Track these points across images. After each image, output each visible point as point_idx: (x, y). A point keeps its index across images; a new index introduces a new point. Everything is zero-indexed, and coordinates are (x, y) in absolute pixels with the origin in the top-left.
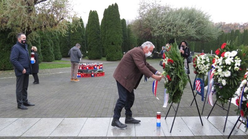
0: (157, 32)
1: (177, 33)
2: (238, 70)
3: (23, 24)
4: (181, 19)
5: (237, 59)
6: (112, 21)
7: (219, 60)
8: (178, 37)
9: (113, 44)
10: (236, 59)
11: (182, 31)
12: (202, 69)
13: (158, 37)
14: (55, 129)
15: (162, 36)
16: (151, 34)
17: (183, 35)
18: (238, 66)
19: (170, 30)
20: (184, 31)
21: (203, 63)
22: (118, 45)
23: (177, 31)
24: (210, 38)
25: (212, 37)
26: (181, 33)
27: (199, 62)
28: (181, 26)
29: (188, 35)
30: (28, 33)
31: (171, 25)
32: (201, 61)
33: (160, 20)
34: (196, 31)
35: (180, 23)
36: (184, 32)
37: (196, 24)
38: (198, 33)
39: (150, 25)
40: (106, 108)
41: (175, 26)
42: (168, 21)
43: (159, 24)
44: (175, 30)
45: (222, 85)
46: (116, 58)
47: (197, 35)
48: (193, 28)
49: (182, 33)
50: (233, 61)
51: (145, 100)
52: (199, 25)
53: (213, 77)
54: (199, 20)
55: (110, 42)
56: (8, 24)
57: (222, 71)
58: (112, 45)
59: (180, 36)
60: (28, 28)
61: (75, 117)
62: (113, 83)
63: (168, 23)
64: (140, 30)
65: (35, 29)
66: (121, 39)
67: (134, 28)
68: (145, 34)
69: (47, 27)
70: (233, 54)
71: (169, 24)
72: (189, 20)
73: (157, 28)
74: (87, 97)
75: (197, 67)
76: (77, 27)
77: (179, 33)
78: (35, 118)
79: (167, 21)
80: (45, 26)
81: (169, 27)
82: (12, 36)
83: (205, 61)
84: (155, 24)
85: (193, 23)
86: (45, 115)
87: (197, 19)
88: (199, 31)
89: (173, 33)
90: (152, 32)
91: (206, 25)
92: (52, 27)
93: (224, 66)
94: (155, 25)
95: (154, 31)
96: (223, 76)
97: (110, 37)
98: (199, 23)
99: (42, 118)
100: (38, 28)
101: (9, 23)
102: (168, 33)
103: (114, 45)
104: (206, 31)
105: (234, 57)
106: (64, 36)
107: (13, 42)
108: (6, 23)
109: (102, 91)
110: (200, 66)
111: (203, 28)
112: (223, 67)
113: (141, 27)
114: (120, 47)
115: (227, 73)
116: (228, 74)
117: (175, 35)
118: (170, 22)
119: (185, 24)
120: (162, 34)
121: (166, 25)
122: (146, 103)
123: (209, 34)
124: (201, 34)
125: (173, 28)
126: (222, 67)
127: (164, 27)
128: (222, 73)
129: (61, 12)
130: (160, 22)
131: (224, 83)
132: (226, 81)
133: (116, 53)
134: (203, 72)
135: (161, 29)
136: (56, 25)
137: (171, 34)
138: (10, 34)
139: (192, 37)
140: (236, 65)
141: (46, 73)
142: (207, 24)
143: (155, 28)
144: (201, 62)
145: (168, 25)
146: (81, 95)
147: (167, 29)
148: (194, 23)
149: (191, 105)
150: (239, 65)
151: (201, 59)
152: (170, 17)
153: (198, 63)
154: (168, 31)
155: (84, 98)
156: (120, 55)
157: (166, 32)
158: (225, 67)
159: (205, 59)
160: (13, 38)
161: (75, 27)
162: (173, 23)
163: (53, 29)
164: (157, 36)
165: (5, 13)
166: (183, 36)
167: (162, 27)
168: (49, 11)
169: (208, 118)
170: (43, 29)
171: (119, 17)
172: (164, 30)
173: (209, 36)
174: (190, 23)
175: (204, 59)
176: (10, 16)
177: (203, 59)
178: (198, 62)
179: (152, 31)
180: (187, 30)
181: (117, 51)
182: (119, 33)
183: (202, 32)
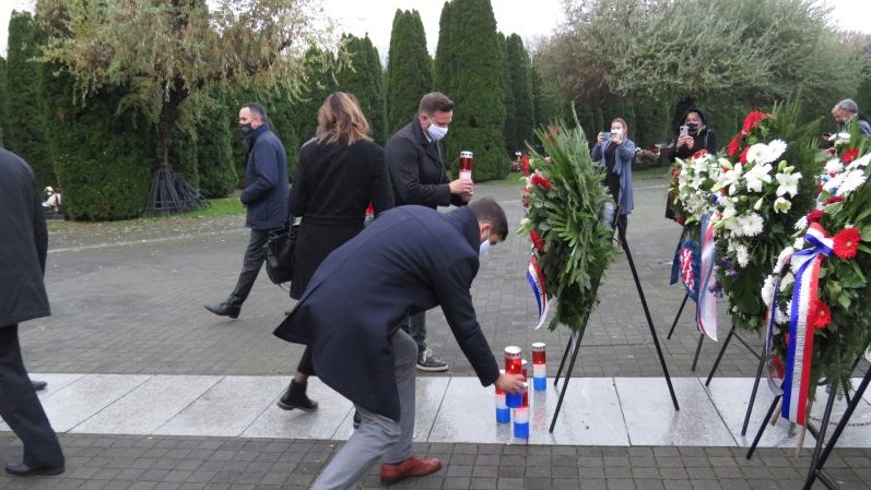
0: (630, 76)
1: (698, 79)
2: (786, 212)
3: (158, 67)
4: (714, 24)
5: (785, 169)
6: (470, 43)
7: (731, 173)
8: (704, 91)
9: (473, 124)
10: (782, 172)
11: (720, 70)
12: (695, 208)
13: (633, 94)
14: (180, 412)
15: (644, 89)
16: (606, 86)
17: (721, 86)
18: (787, 196)
19: (673, 67)
20: (727, 68)
21: (696, 188)
22: (490, 128)
23: (701, 70)
24: (829, 94)
25: (834, 89)
26: (713, 76)
27: (685, 184)
28: (715, 52)
29: (740, 84)
30: (180, 97)
31: (680, 51)
32: (690, 178)
33: (640, 34)
34: (772, 69)
35: (713, 40)
36: (727, 74)
37: (772, 43)
38: (783, 74)
39: (604, 52)
41: (694, 54)
42: (666, 37)
43: (634, 46)
44: (692, 69)
45: (737, 266)
46: (484, 171)
47: (776, 82)
48: (760, 55)
49: (719, 76)
50: (768, 179)
51: (518, 318)
52: (786, 47)
53: (716, 239)
54: (785, 28)
55: (463, 118)
56: (110, 70)
57: (737, 215)
58: (470, 128)
59: (711, 90)
60: (178, 81)
61: (260, 374)
63: (668, 44)
64: (569, 73)
65: (200, 84)
66: (502, 108)
67: (549, 66)
68: (586, 85)
69: (235, 74)
70: (774, 150)
71: (672, 46)
72: (746, 30)
73: (628, 62)
75: (679, 201)
76: (339, 69)
77: (709, 77)
78: (137, 373)
79: (663, 36)
80: (230, 73)
81: (672, 57)
82: (131, 109)
83: (704, 179)
84: (620, 48)
85: (761, 39)
86: (170, 364)
87: (777, 22)
88: (785, 66)
89: (686, 77)
90: (608, 78)
91: (809, 45)
92: (251, 74)
93: (743, 197)
94: (621, 52)
95: (619, 75)
96: (739, 234)
97: (462, 99)
98: (785, 37)
99: (156, 374)
100: (210, 76)
101: (115, 65)
102: (667, 79)
103: (476, 126)
104: (812, 67)
105: (775, 164)
106: (294, 99)
107: (136, 127)
108: (106, 65)
110: (688, 198)
111: (799, 57)
112: (740, 201)
113: (572, 62)
114: (498, 132)
115: (751, 223)
116: (753, 225)
117: (693, 84)
118: (675, 38)
119: (730, 44)
120: (644, 83)
121: (659, 51)
122: (518, 327)
123: (821, 76)
124: (793, 78)
125: (687, 59)
126: (735, 199)
127: (652, 57)
128: (737, 222)
129: (282, 19)
130: (639, 41)
131: (743, 257)
132: (749, 251)
133: (484, 154)
134: (698, 218)
135: (641, 63)
136: (265, 66)
137: (679, 82)
138: (124, 100)
139: (755, 89)
140: (781, 191)
142: (816, 40)
143: (621, 63)
144: (691, 181)
145: (668, 51)
147: (662, 65)
148: (764, 39)
150: (793, 191)
151: (692, 173)
152: (675, 23)
153: (680, 187)
154: (669, 70)
156: (499, 164)
157: (662, 74)
158: (745, 201)
159: (705, 170)
160: (135, 115)
161: (330, 70)
162: (687, 41)
163: (258, 79)
164: (629, 90)
165: (102, 31)
166: (724, 89)
167: (645, 58)
168: (244, 18)
169: (707, 384)
170: (224, 82)
171: (493, 23)
172: (654, 69)
173: (820, 84)
174: (750, 40)
175: (702, 173)
176: (116, 43)
177: (697, 172)
178: (682, 184)
179: (610, 73)
180: (740, 67)
181: (487, 148)
182: (494, 86)
183: (794, 71)
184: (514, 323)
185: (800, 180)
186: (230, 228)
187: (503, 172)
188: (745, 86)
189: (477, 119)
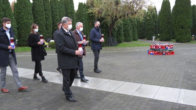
3: (112, 14)
6: (183, 7)
9: (182, 28)
14: (136, 91)
22: (187, 29)
30: (115, 20)
40: (176, 81)
46: (184, 40)
55: (180, 26)
56: (102, 14)
58: (181, 29)
60: (116, 17)
62: (182, 61)
65: (121, 17)
66: (191, 23)
69: (129, 15)
74: (160, 70)
76: (152, 14)
78: (121, 81)
80: (128, 15)
82: (104, 23)
86: (128, 80)
92: (132, 15)
97: (180, 21)
99: (126, 81)
100: (123, 16)
101: (103, 13)
106: (141, 21)
107: (105, 27)
108: (101, 13)
109: (172, 67)
114: (189, 30)
129: (139, 2)
133: (185, 35)
136: (136, 13)
138: (103, 21)
141: (127, 50)
146: (155, 68)
155: (157, 71)
156: (189, 38)
160: (105, 24)
161: (150, 14)
163: (134, 16)
165: (101, 6)
168: (131, 2)
170: (126, 17)
171: (190, 3)
176: (104, 8)
181: (186, 34)
182: (189, 18)
186: (125, 50)
187: (190, 40)
189: (184, 27)
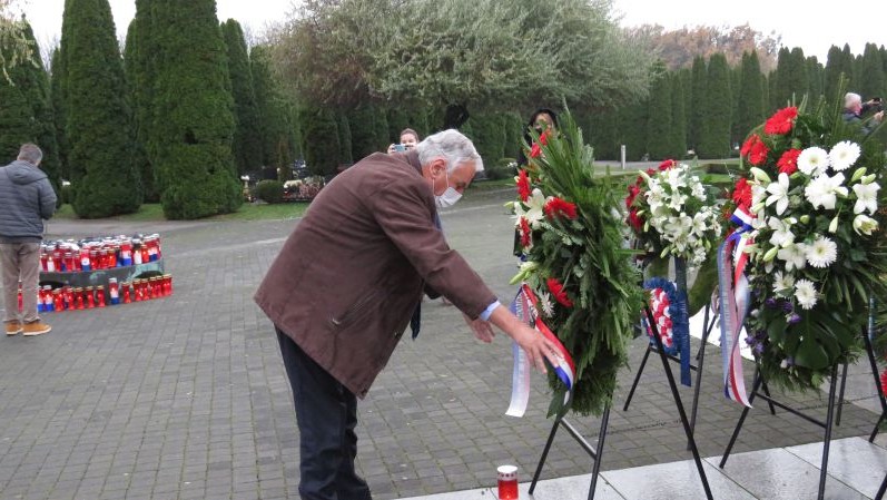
0: (394, 74)
1: (479, 78)
2: (869, 233)
4: (491, 11)
5: (864, 178)
6: (182, 29)
7: (772, 187)
8: (485, 93)
9: (190, 139)
10: (859, 181)
11: (501, 67)
12: (676, 235)
13: (399, 96)
15: (413, 91)
16: (365, 87)
17: (505, 86)
18: (866, 212)
19: (447, 64)
20: (509, 65)
21: (678, 209)
22: (214, 145)
23: (480, 67)
24: (621, 95)
25: (626, 90)
26: (496, 75)
27: (661, 204)
28: (494, 46)
29: (525, 84)
31: (453, 44)
32: (667, 197)
33: (403, 21)
34: (559, 66)
35: (493, 31)
36: (511, 71)
37: (556, 35)
38: (571, 72)
39: (360, 43)
40: (221, 466)
41: (471, 46)
42: (435, 26)
43: (398, 36)
44: (470, 65)
45: (799, 308)
46: (209, 202)
47: (563, 81)
48: (545, 50)
49: (503, 74)
50: (844, 192)
51: (405, 403)
52: (571, 40)
53: (747, 273)
54: (570, 17)
55: (176, 131)
57: (796, 241)
58: (185, 145)
59: (493, 91)
62: (223, 329)
63: (440, 35)
64: (312, 69)
66: (227, 114)
67: (286, 62)
68: (337, 86)
70: (843, 155)
71: (444, 37)
72: (527, 19)
73: (391, 57)
74: (109, 415)
75: (652, 229)
76: (13, 63)
77: (490, 76)
79: (431, 24)
81: (444, 51)
83: (686, 197)
84: (379, 39)
85: (545, 30)
87: (560, 10)
88: (573, 62)
89: (464, 75)
90: (367, 77)
91: (597, 38)
93: (805, 218)
94: (381, 44)
95: (379, 73)
96: (800, 264)
97: (174, 105)
98: (570, 28)
102: (441, 78)
103: (195, 142)
104: (602, 63)
105: (848, 172)
109: (178, 372)
110: (666, 222)
111: (587, 53)
112: (799, 222)
113: (315, 54)
114: (225, 150)
115: (820, 251)
116: (823, 253)
117: (472, 85)
118: (446, 28)
119: (511, 35)
120: (414, 82)
121: (428, 43)
122: (415, 416)
123: (613, 75)
124: (582, 76)
125: (462, 54)
126: (793, 220)
127: (420, 50)
128: (796, 250)
130: (403, 31)
131: (807, 295)
132: (817, 286)
133: (206, 180)
134: (681, 248)
135: (408, 59)
137: (455, 81)
139: (543, 90)
140: (859, 207)
142: (604, 33)
143: (383, 58)
144: (669, 201)
145: (439, 44)
146: (75, 408)
147: (435, 60)
148: (548, 30)
149: (625, 409)
150: (873, 207)
151: (668, 189)
152: (445, 8)
153: (653, 209)
154: (441, 68)
155: (93, 419)
156: (229, 190)
157: (433, 71)
158: (809, 222)
159: (684, 185)
162: (461, 31)
164: (395, 91)
166: (508, 90)
167: (412, 51)
169: (722, 466)
171: (213, 10)
172: (424, 65)
173: (612, 84)
174: (532, 32)
175: (680, 188)
177: (674, 188)
178: (654, 206)
179: (368, 71)
180: (524, 64)
181: (212, 171)
182: (218, 88)
183: (582, 68)
184: (406, 411)
185: (878, 192)
187: (234, 201)
188: (531, 87)
189: (197, 133)
